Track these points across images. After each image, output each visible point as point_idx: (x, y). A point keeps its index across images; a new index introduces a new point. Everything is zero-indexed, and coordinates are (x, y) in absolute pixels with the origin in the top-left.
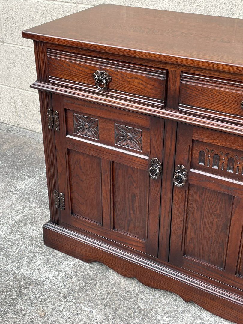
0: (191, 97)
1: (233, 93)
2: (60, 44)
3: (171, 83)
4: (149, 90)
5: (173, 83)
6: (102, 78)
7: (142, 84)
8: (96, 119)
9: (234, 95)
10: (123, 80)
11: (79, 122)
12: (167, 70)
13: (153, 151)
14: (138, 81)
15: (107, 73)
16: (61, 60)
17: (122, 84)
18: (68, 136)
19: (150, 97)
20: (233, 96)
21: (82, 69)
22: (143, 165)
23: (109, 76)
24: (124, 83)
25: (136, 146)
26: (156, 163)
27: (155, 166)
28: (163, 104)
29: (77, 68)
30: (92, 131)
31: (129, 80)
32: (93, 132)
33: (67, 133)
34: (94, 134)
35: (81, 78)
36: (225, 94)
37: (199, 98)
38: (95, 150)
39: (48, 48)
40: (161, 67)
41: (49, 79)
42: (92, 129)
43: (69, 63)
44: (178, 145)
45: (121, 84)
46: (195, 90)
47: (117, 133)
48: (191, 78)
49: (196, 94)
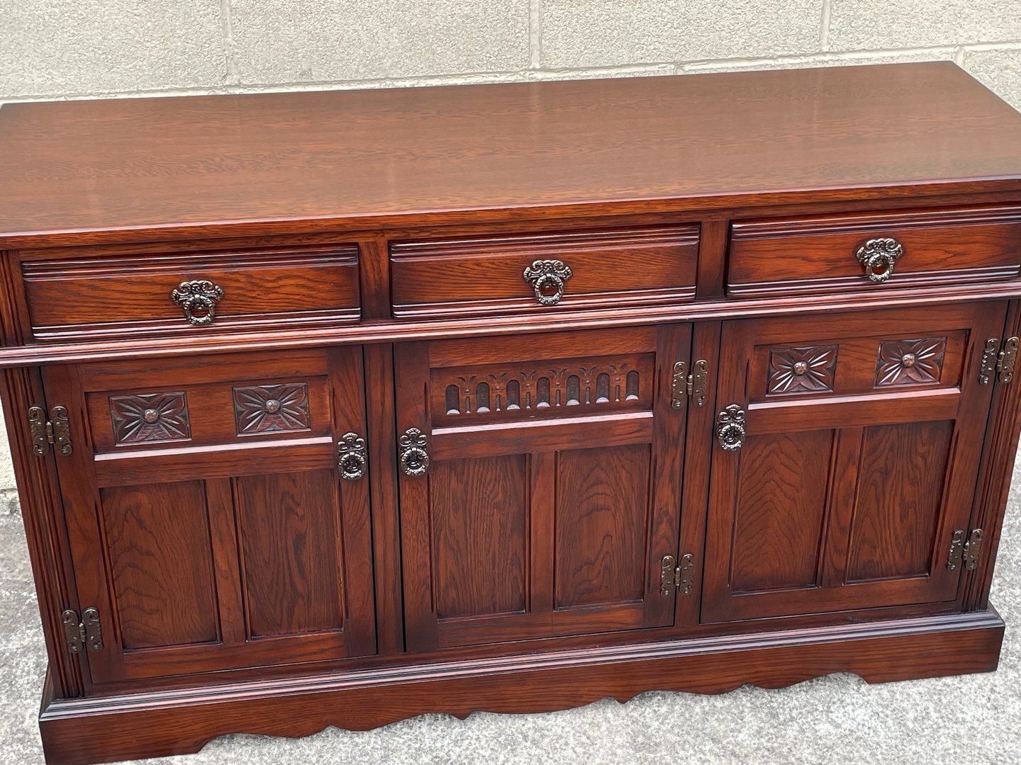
0: (418, 287)
1: (503, 258)
2: (72, 244)
3: (369, 267)
4: (322, 294)
5: (374, 268)
6: (202, 297)
7: (303, 286)
8: (177, 394)
9: (509, 262)
10: (255, 289)
11: (127, 414)
12: (356, 244)
13: (341, 420)
14: (293, 282)
15: (209, 283)
16: (71, 283)
17: (253, 298)
18: (98, 458)
19: (326, 307)
20: (507, 264)
21: (136, 288)
22: (319, 460)
23: (217, 287)
24: (258, 295)
25: (293, 422)
26: (351, 444)
27: (352, 451)
28: (359, 316)
29: (123, 288)
30: (167, 425)
31: (269, 285)
32: (170, 427)
33: (96, 452)
34: (174, 429)
35: (136, 309)
36: (490, 263)
37: (437, 284)
38: (185, 466)
39: (22, 262)
40: (339, 242)
41: (35, 335)
42: (167, 419)
43: (98, 284)
44: (399, 390)
45: (249, 297)
46: (428, 269)
47: (239, 408)
48: (414, 250)
49: (431, 277)
